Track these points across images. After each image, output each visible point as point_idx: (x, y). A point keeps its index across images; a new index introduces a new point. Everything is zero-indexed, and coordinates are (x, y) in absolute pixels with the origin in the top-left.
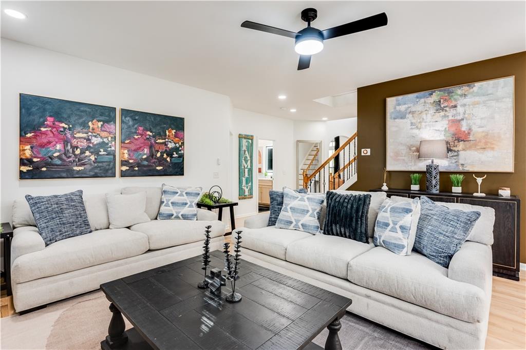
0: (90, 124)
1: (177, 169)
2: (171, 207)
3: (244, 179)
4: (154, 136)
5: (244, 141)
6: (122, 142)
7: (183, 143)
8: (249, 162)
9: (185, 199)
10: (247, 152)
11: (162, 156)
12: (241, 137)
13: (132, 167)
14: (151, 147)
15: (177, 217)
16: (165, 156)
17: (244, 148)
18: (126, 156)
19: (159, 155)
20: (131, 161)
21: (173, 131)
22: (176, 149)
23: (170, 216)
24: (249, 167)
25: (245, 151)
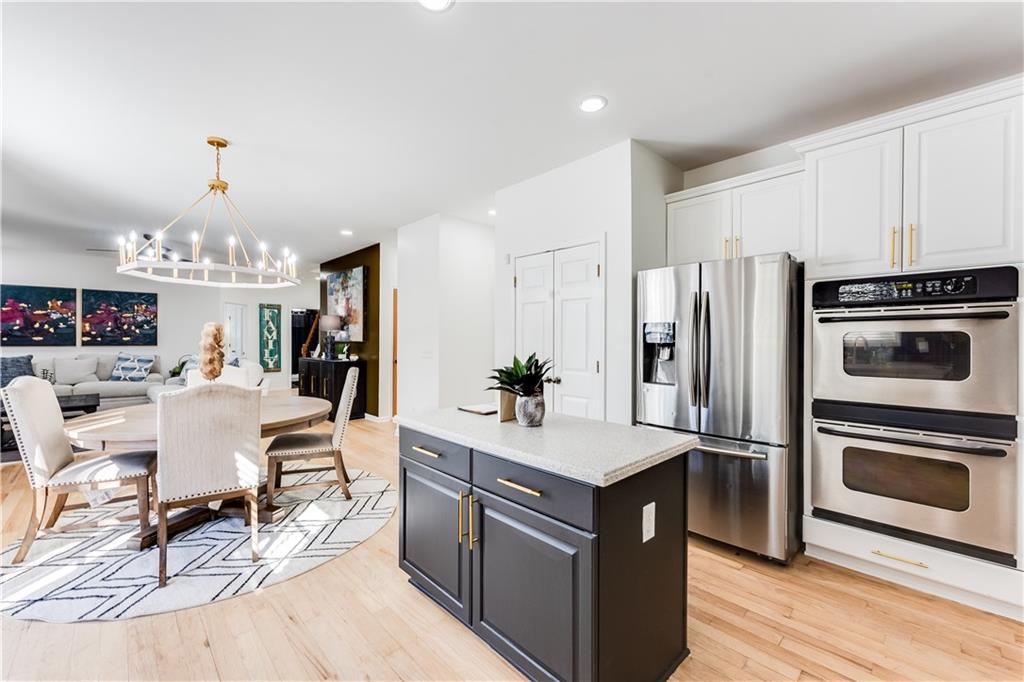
0: (49, 303)
1: (151, 340)
2: (121, 371)
3: (267, 352)
4: (119, 311)
5: (267, 312)
6: (84, 316)
7: (156, 316)
8: (274, 334)
9: (136, 365)
10: (270, 323)
11: (129, 328)
12: (262, 307)
13: (94, 337)
14: (116, 320)
15: (125, 379)
16: (133, 328)
17: (267, 318)
18: (88, 329)
19: (125, 327)
20: (93, 333)
21: (144, 306)
22: (148, 322)
23: (118, 379)
24: (275, 338)
25: (268, 322)
